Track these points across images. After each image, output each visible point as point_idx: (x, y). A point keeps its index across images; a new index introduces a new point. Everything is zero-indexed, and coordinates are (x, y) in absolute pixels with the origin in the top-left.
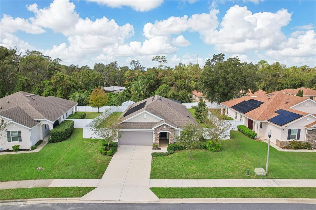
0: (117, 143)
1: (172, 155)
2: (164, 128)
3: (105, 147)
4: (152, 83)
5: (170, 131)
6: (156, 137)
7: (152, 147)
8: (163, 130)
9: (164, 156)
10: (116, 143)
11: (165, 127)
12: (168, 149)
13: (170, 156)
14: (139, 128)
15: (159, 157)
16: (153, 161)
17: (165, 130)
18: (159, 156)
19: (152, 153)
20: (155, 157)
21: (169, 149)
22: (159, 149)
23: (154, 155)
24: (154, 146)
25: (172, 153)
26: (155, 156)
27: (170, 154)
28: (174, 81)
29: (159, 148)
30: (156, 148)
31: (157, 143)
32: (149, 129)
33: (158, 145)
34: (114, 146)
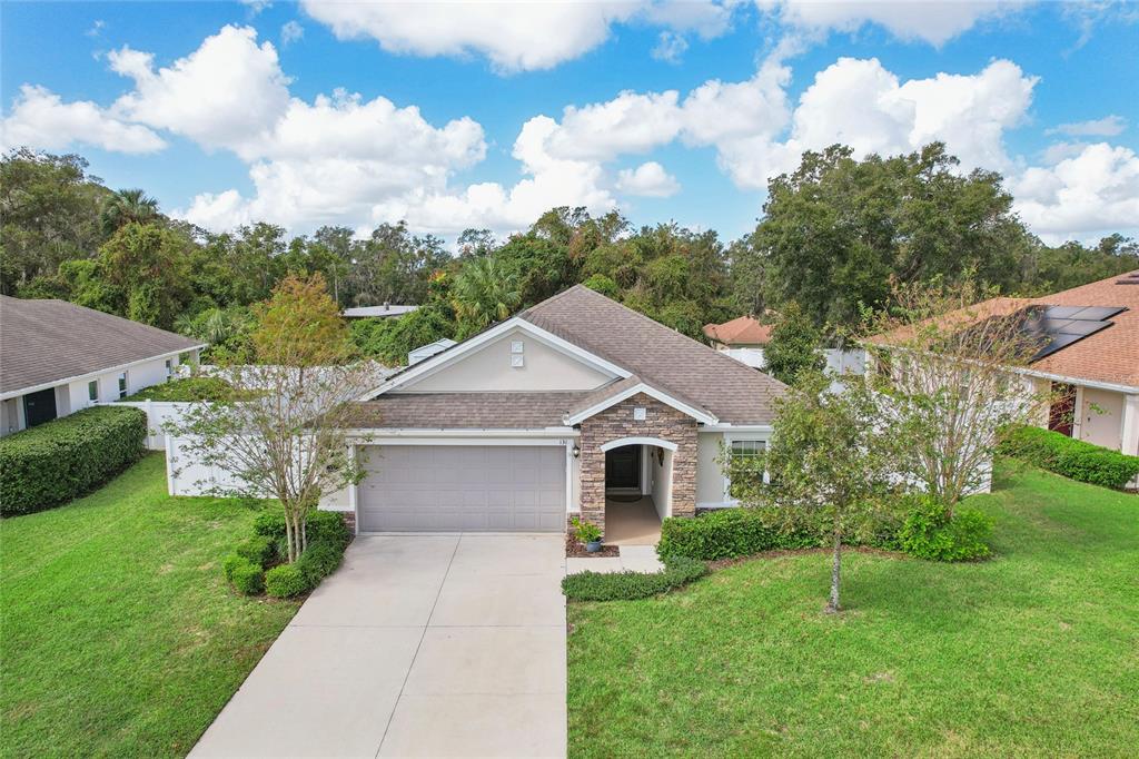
0: (350, 516)
1: (700, 591)
2: (637, 423)
3: (270, 539)
4: (544, 270)
5: (676, 436)
6: (589, 477)
7: (561, 541)
8: (628, 434)
9: (646, 596)
10: (340, 515)
11: (640, 414)
12: (664, 552)
13: (686, 600)
14: (480, 426)
15: (618, 607)
16: (575, 638)
17: (641, 434)
18: (614, 597)
19: (563, 576)
20: (591, 607)
21: (674, 548)
22: (604, 551)
23: (577, 590)
24: (571, 534)
25: (697, 579)
26: (588, 599)
27: (688, 581)
28: (639, 264)
29: (609, 548)
30: (590, 547)
31: (593, 518)
32: (543, 427)
33: (602, 526)
34: (328, 538)
